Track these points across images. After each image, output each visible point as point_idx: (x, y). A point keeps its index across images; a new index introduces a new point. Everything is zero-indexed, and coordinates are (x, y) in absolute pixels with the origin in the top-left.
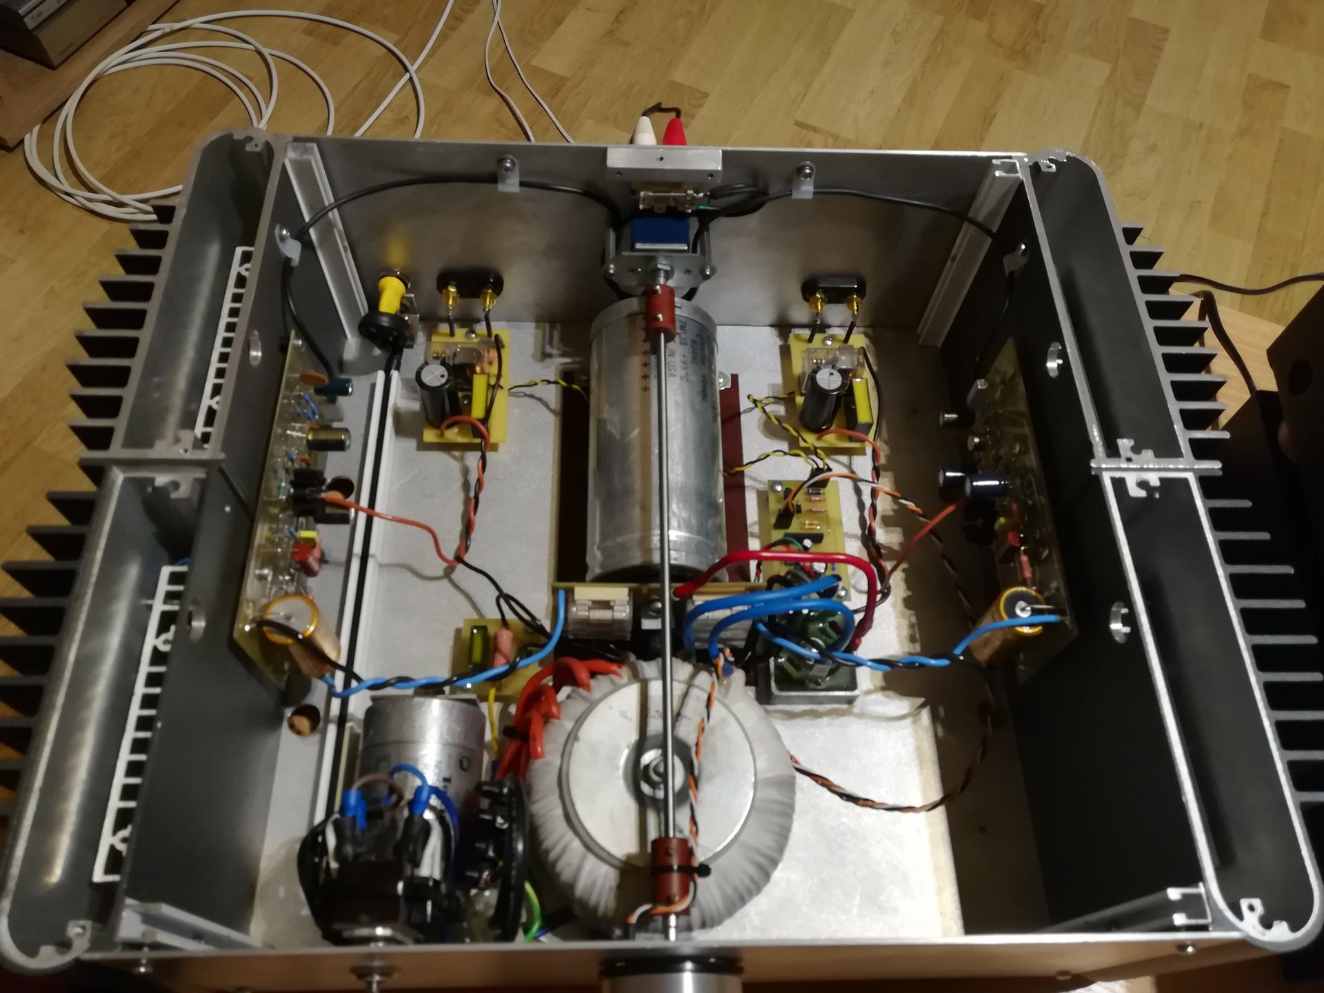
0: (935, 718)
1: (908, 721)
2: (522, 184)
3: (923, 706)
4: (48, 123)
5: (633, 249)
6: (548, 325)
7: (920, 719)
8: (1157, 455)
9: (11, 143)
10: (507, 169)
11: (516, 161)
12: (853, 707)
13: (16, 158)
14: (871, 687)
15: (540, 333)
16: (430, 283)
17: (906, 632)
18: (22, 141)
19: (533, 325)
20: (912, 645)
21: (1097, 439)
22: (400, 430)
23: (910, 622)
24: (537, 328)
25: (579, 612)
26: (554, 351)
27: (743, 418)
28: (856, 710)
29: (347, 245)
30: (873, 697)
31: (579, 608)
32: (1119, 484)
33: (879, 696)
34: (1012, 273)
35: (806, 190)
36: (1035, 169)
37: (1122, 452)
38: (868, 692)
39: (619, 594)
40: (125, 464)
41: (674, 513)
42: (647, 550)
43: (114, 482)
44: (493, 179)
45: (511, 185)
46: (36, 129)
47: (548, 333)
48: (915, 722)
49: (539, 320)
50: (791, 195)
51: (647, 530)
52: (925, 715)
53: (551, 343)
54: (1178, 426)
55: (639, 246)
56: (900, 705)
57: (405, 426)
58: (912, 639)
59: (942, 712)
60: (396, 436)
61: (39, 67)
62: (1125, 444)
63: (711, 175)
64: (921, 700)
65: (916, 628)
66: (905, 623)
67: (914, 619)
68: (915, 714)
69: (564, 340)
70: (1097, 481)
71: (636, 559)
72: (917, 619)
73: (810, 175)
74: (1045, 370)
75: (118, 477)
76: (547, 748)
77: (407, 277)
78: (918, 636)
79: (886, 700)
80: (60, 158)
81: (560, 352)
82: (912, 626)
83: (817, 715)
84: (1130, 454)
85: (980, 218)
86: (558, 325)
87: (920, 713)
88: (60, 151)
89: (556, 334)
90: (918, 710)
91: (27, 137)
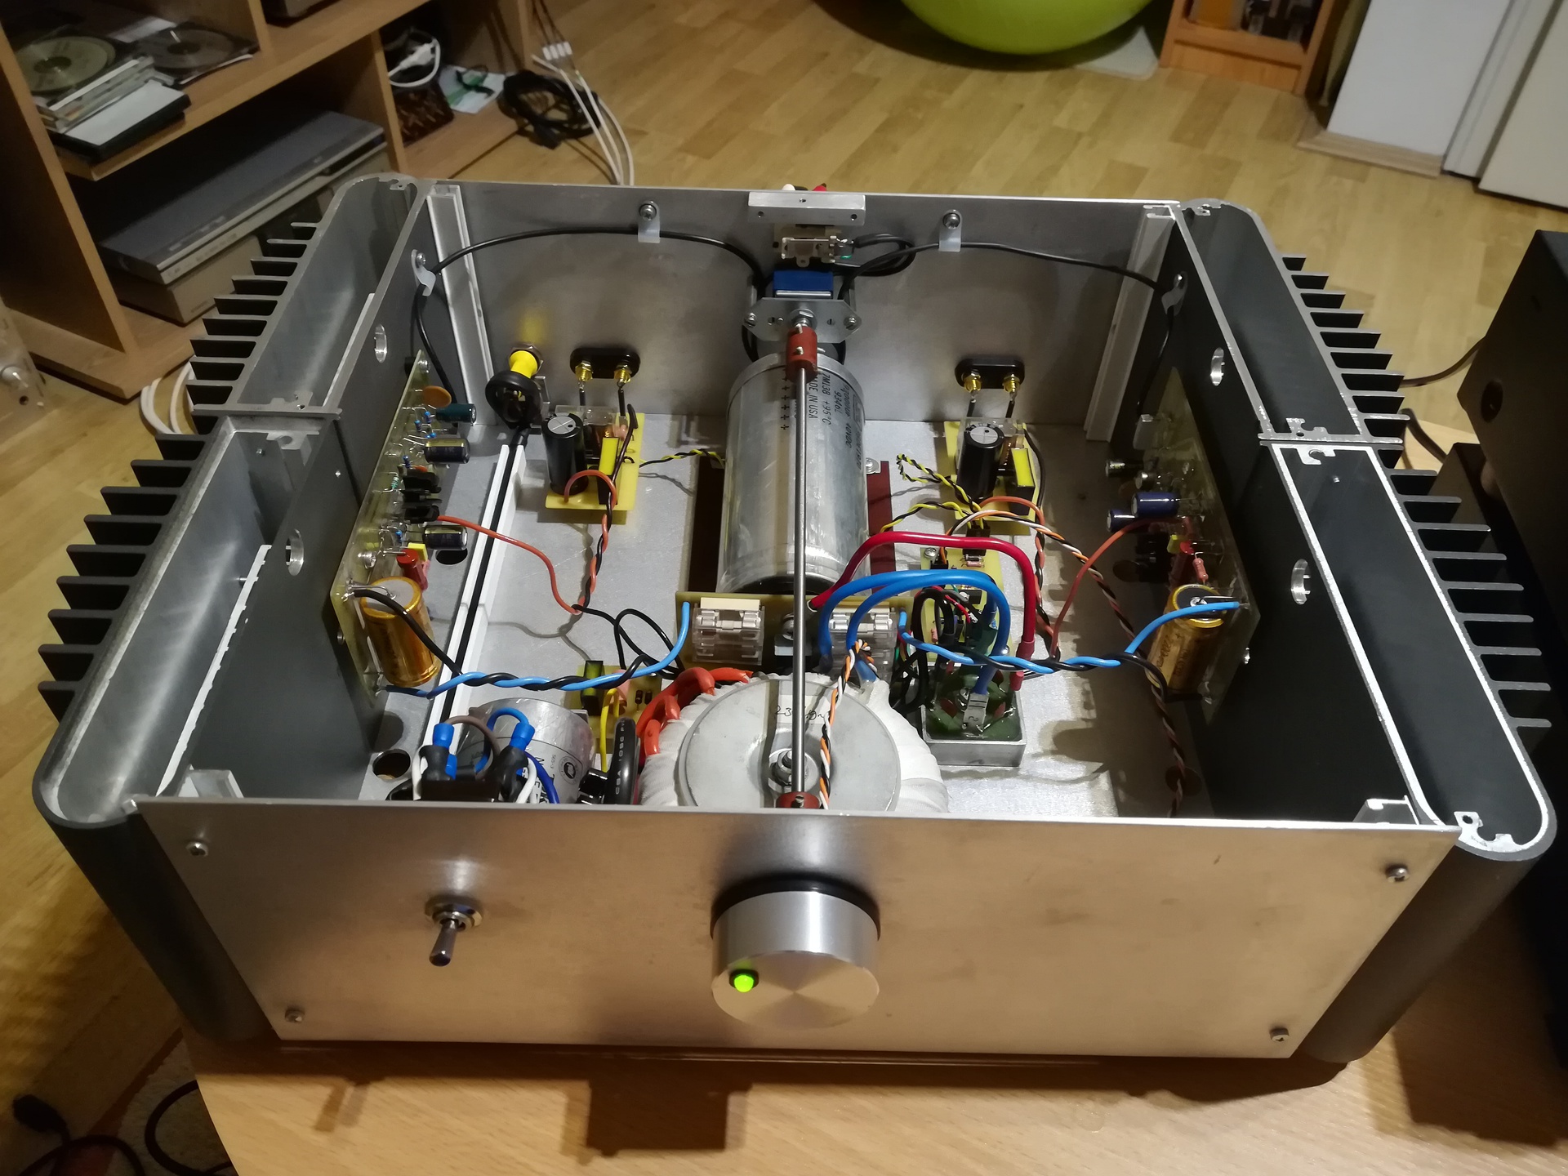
0: (1115, 782)
1: (1085, 784)
2: (662, 235)
3: (1100, 770)
4: (170, 377)
5: (774, 295)
6: (685, 417)
7: (1098, 783)
8: (1330, 432)
9: (128, 396)
10: (648, 215)
11: (657, 207)
12: (1019, 769)
13: (131, 409)
14: (1040, 750)
15: (676, 423)
16: (565, 362)
17: (1078, 698)
18: (138, 395)
19: (670, 416)
20: (1086, 712)
21: (1265, 418)
22: (521, 503)
23: (1084, 690)
24: (673, 419)
25: (706, 621)
26: (691, 439)
27: (893, 500)
28: (1022, 772)
29: (481, 309)
30: (1042, 760)
31: (704, 617)
32: (1292, 457)
33: (1050, 760)
34: (1171, 309)
35: (953, 242)
36: (1189, 215)
37: (1292, 428)
38: (1036, 756)
39: (750, 606)
40: (237, 416)
41: (812, 532)
42: (781, 562)
43: (225, 434)
44: (634, 230)
45: (651, 235)
46: (156, 383)
47: (684, 424)
48: (1091, 786)
49: (675, 413)
50: (938, 247)
51: (781, 544)
52: (1104, 780)
53: (687, 432)
54: (1353, 410)
55: (779, 293)
56: (1076, 770)
57: (524, 501)
58: (1086, 706)
59: (1123, 776)
60: (516, 509)
61: (170, 325)
62: (1295, 422)
63: (854, 216)
64: (1098, 765)
65: (1091, 696)
66: (1077, 691)
67: (1088, 687)
68: (1092, 778)
69: (701, 429)
70: (1266, 453)
71: (769, 571)
72: (1091, 687)
73: (955, 224)
74: (1210, 380)
75: (231, 430)
76: (663, 744)
77: (540, 353)
78: (1093, 703)
79: (1058, 763)
80: (177, 410)
81: (697, 440)
82: (1085, 693)
83: (977, 776)
84: (1300, 430)
85: (1137, 270)
86: (696, 417)
87: (1097, 777)
88: (177, 404)
89: (694, 425)
90: (1096, 774)
91: (145, 391)
